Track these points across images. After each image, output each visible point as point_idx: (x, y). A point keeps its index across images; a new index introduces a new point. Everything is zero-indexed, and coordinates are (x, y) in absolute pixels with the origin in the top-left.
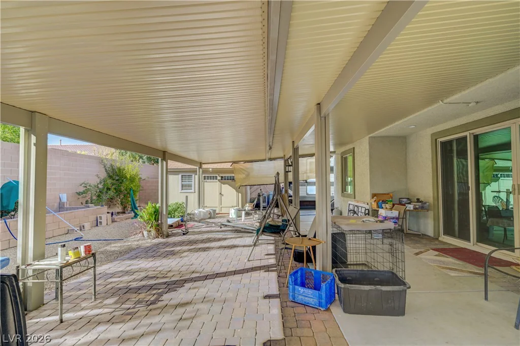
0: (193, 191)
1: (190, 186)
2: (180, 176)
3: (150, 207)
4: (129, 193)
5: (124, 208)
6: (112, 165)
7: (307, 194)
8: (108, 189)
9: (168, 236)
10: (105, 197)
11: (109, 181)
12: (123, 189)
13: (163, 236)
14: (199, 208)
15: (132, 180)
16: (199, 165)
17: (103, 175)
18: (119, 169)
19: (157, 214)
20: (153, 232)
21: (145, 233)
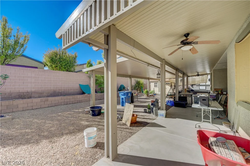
0: (158, 87)
1: (157, 86)
2: (154, 83)
3: (146, 90)
4: (141, 88)
5: (140, 91)
6: (137, 81)
7: (200, 89)
8: (137, 86)
9: (150, 97)
10: (136, 88)
11: (137, 85)
12: (140, 86)
13: (148, 97)
14: (159, 92)
15: (142, 84)
16: (159, 80)
17: (135, 83)
18: (139, 81)
19: (147, 92)
20: (146, 96)
21: (145, 96)
